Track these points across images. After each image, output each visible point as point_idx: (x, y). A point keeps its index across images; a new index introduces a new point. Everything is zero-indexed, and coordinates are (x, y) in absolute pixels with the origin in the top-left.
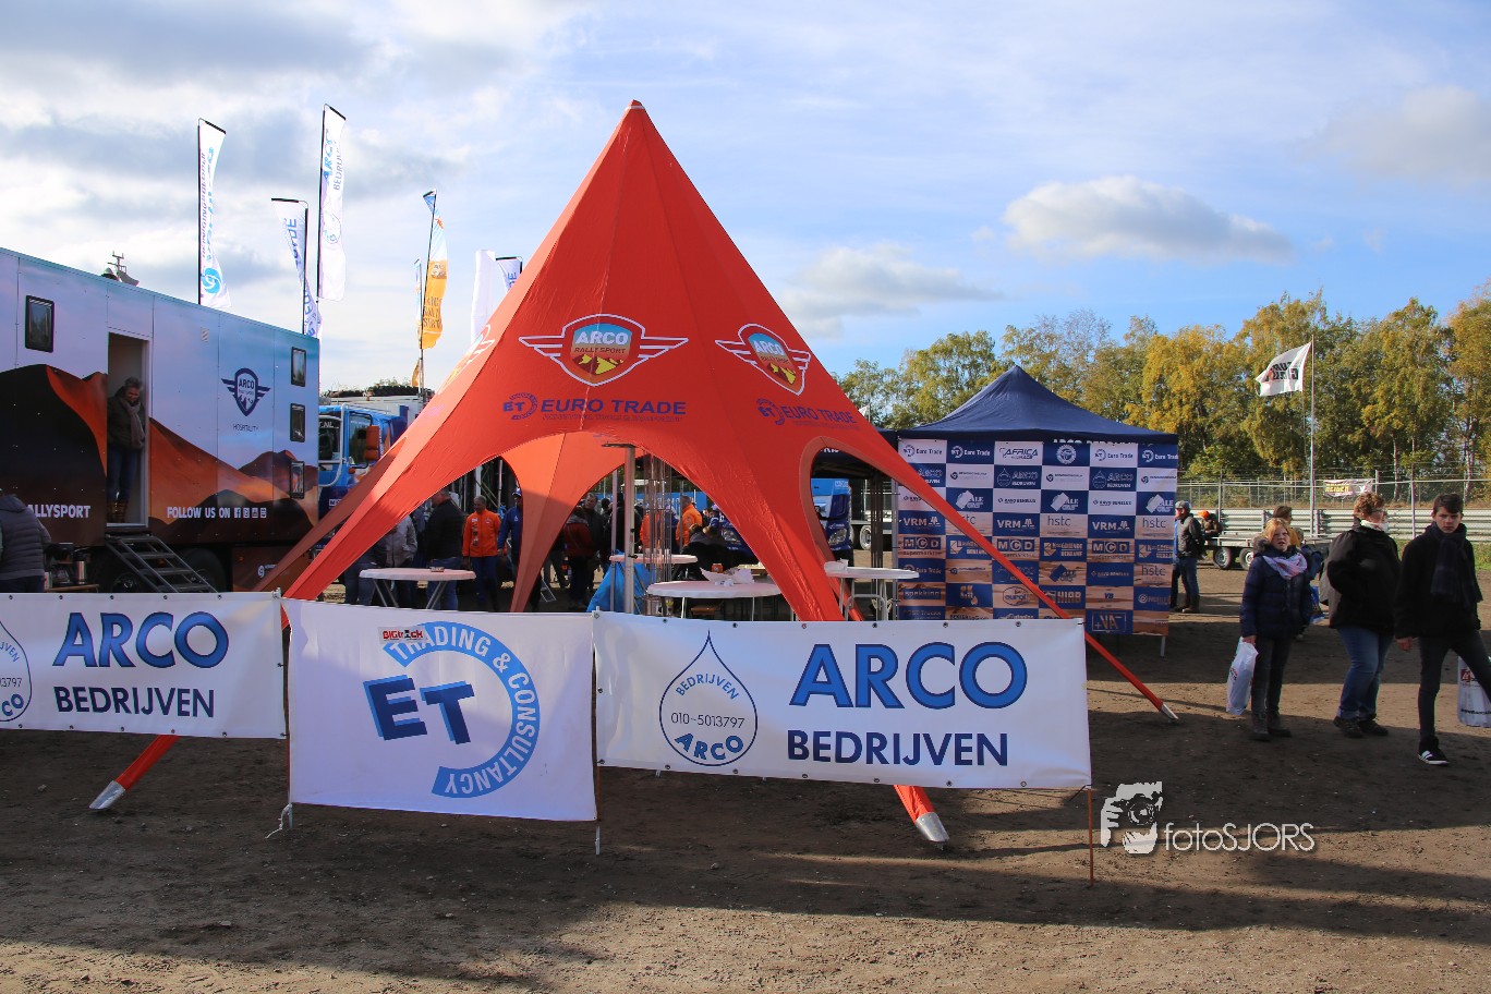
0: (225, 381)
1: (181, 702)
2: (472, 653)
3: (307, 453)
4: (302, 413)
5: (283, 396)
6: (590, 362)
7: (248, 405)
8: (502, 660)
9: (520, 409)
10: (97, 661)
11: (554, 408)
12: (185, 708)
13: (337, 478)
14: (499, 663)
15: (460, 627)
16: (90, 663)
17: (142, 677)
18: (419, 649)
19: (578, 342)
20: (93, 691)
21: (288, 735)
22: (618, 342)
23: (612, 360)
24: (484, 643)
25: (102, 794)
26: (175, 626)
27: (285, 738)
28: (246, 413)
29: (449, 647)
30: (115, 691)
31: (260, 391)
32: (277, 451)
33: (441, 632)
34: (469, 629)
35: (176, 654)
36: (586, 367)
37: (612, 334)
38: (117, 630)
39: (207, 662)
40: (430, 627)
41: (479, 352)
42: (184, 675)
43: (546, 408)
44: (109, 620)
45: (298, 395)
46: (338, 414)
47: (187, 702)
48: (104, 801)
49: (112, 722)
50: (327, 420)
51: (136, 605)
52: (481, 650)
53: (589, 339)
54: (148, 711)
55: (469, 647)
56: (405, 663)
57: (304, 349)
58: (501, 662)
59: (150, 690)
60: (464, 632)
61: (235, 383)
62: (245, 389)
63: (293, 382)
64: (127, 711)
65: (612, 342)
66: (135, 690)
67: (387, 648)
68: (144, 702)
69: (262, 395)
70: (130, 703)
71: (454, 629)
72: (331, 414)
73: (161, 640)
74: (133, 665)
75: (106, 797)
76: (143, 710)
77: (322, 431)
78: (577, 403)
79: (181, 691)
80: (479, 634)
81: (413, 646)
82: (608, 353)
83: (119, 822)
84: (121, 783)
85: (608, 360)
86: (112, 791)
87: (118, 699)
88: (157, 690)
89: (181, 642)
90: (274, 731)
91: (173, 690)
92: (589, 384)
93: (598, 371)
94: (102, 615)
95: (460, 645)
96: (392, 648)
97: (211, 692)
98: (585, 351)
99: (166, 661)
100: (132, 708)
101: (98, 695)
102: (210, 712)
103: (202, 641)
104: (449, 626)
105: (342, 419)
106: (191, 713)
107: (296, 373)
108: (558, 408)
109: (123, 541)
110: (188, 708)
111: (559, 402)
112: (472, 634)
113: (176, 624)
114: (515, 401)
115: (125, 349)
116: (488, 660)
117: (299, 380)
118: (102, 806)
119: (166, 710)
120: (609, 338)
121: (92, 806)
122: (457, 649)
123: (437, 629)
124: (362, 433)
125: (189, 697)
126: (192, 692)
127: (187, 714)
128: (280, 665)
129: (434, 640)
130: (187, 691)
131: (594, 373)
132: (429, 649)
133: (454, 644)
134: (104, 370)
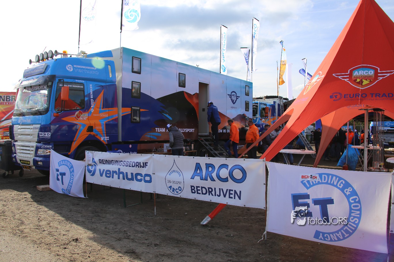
0: (228, 95)
1: (230, 194)
2: (336, 186)
3: (249, 114)
4: (249, 103)
5: (243, 98)
6: (360, 81)
7: (234, 101)
8: (348, 190)
9: (336, 98)
10: (204, 178)
11: (349, 97)
12: (231, 196)
13: (257, 121)
14: (347, 191)
15: (333, 176)
16: (202, 179)
17: (217, 185)
18: (314, 183)
19: (354, 75)
20: (202, 188)
21: (266, 208)
22: (369, 74)
23: (368, 80)
24: (342, 183)
25: (204, 220)
26: (229, 169)
27: (265, 209)
28: (234, 103)
29: (327, 183)
30: (209, 188)
31: (237, 97)
32: (242, 114)
33: (325, 177)
34: (336, 176)
35: (229, 178)
36: (359, 83)
37: (367, 71)
38: (210, 169)
39: (239, 181)
40: (320, 175)
41: (319, 80)
42: (231, 185)
43: (346, 97)
44: (208, 166)
45: (247, 98)
46: (257, 104)
47: (232, 194)
48: (205, 222)
49: (207, 198)
50: (254, 105)
51: (217, 161)
52: (340, 185)
53: (359, 73)
54: (219, 196)
55: (335, 184)
56: (308, 188)
57: (249, 86)
58: (348, 191)
59: (220, 189)
60: (334, 178)
61: (231, 95)
62: (233, 97)
63: (246, 95)
64: (212, 195)
65: (367, 74)
66: (215, 189)
67: (302, 182)
68: (218, 193)
69: (238, 98)
70: (213, 193)
71: (330, 176)
72: (256, 104)
73: (224, 173)
74: (215, 181)
75: (205, 220)
76: (217, 195)
77: (253, 108)
78: (357, 95)
79: (230, 190)
80: (340, 178)
81: (312, 182)
82: (366, 78)
83: (209, 230)
84: (210, 217)
85: (366, 80)
86: (207, 219)
87: (210, 191)
88: (222, 189)
89: (231, 174)
90: (262, 206)
91: (227, 190)
92: (361, 88)
93: (363, 84)
94: (206, 164)
95: (332, 183)
96: (304, 182)
97: (240, 192)
98: (357, 77)
99: (225, 180)
100: (214, 194)
101: (204, 189)
102: (240, 198)
103: (238, 175)
104: (328, 175)
105: (258, 105)
106: (233, 198)
107: (247, 92)
108: (350, 97)
109: (203, 139)
110: (232, 196)
111: (350, 95)
112: (338, 178)
113: (229, 168)
114: (334, 95)
115: (203, 86)
116: (342, 190)
117: (247, 94)
118: (204, 223)
119: (225, 196)
120: (366, 73)
121: (201, 223)
122: (330, 184)
123: (323, 176)
124: (264, 109)
125: (233, 192)
126: (234, 191)
127: (232, 198)
128: (264, 184)
129: (321, 180)
130: (232, 190)
131: (362, 85)
132: (319, 183)
133: (329, 182)
134: (198, 92)
